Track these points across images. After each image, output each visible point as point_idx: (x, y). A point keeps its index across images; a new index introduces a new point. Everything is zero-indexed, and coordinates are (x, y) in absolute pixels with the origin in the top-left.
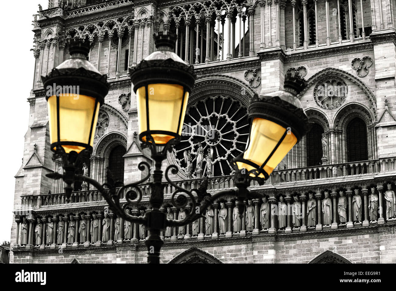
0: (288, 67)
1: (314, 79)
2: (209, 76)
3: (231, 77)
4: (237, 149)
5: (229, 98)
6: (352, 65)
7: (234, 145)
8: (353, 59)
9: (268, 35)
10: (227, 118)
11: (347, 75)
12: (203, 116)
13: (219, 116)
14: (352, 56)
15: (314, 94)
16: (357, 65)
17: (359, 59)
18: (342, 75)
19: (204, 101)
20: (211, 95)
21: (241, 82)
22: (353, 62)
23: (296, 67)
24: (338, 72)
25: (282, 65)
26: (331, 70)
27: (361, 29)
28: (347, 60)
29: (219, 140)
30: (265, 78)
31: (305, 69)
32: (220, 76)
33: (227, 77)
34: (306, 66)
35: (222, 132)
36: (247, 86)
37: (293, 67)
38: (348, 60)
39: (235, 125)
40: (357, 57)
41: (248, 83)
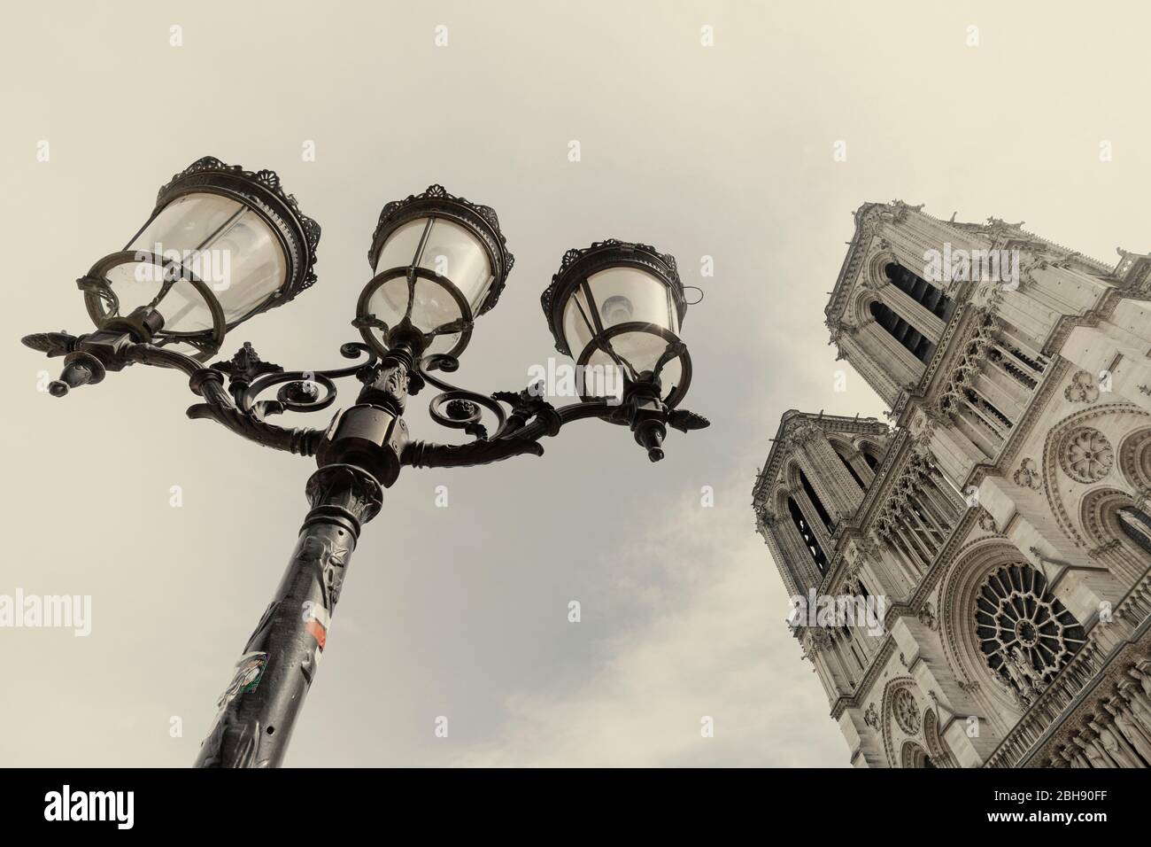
0: (1011, 476)
1: (1047, 459)
2: (952, 562)
3: (971, 543)
4: (1066, 627)
5: (1000, 569)
6: (1071, 401)
7: (1057, 623)
8: (1063, 395)
9: (956, 464)
10: (1019, 595)
11: (1077, 417)
12: (993, 614)
13: (1008, 599)
14: (1059, 393)
15: (1069, 475)
16: (1075, 394)
17: (1069, 387)
18: (1072, 423)
19: (980, 595)
20: (978, 581)
21: (984, 538)
22: (1068, 395)
23: (1019, 467)
24: (1064, 424)
25: (1000, 479)
26: (1054, 432)
27: (1039, 359)
28: (1058, 403)
29: (1034, 631)
30: (993, 509)
31: (1028, 459)
32: (961, 552)
33: (967, 546)
34: (1026, 456)
35: (1030, 617)
36: (993, 537)
37: (1015, 471)
38: (1060, 402)
39: (1033, 595)
40: (1066, 387)
41: (991, 533)
